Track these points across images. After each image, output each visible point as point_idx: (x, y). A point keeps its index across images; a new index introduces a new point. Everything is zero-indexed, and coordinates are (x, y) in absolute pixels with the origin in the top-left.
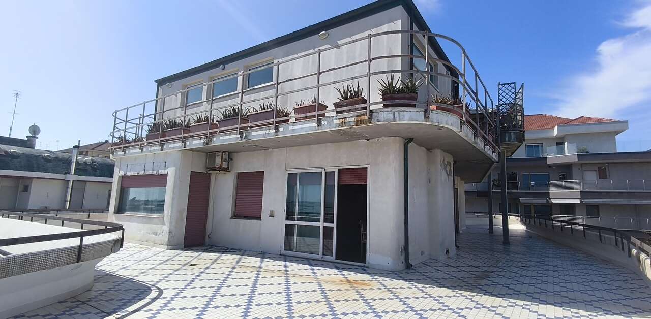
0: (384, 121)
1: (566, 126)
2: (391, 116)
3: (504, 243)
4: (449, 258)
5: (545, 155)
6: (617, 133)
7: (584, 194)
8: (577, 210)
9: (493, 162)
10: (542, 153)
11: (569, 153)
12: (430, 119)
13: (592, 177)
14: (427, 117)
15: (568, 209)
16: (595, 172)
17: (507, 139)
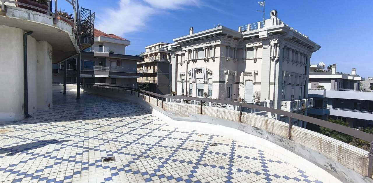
0: (20, 18)
1: (105, 37)
2: (26, 15)
3: (77, 98)
4: (50, 109)
6: (126, 46)
7: (111, 73)
8: (107, 81)
10: (91, 50)
11: (105, 51)
13: (114, 65)
15: (102, 80)
16: (116, 63)
17: (85, 41)
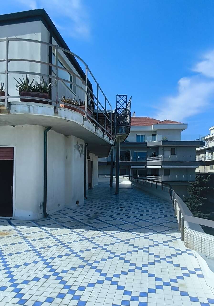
0: (21, 113)
1: (158, 125)
2: (27, 109)
3: (116, 193)
4: (78, 206)
5: (146, 141)
6: (182, 130)
7: (163, 163)
8: (159, 172)
9: (111, 145)
10: (145, 140)
11: (158, 140)
12: (58, 114)
13: (168, 153)
14: (56, 113)
15: (155, 171)
16: (169, 151)
17: (120, 131)
